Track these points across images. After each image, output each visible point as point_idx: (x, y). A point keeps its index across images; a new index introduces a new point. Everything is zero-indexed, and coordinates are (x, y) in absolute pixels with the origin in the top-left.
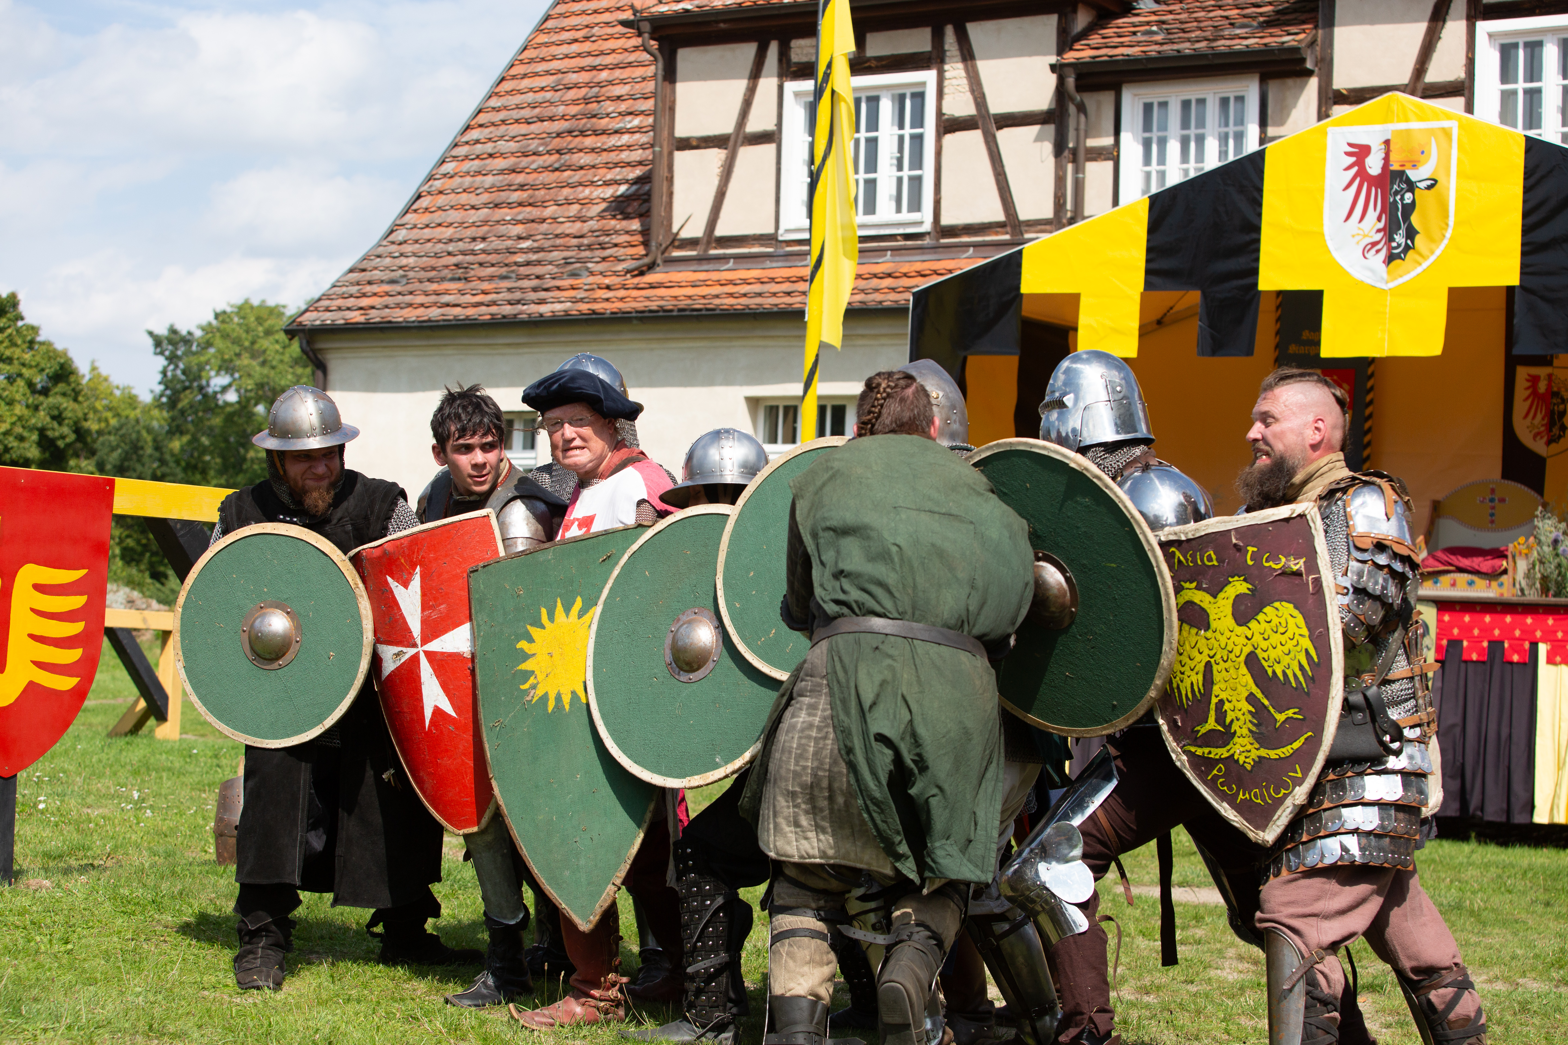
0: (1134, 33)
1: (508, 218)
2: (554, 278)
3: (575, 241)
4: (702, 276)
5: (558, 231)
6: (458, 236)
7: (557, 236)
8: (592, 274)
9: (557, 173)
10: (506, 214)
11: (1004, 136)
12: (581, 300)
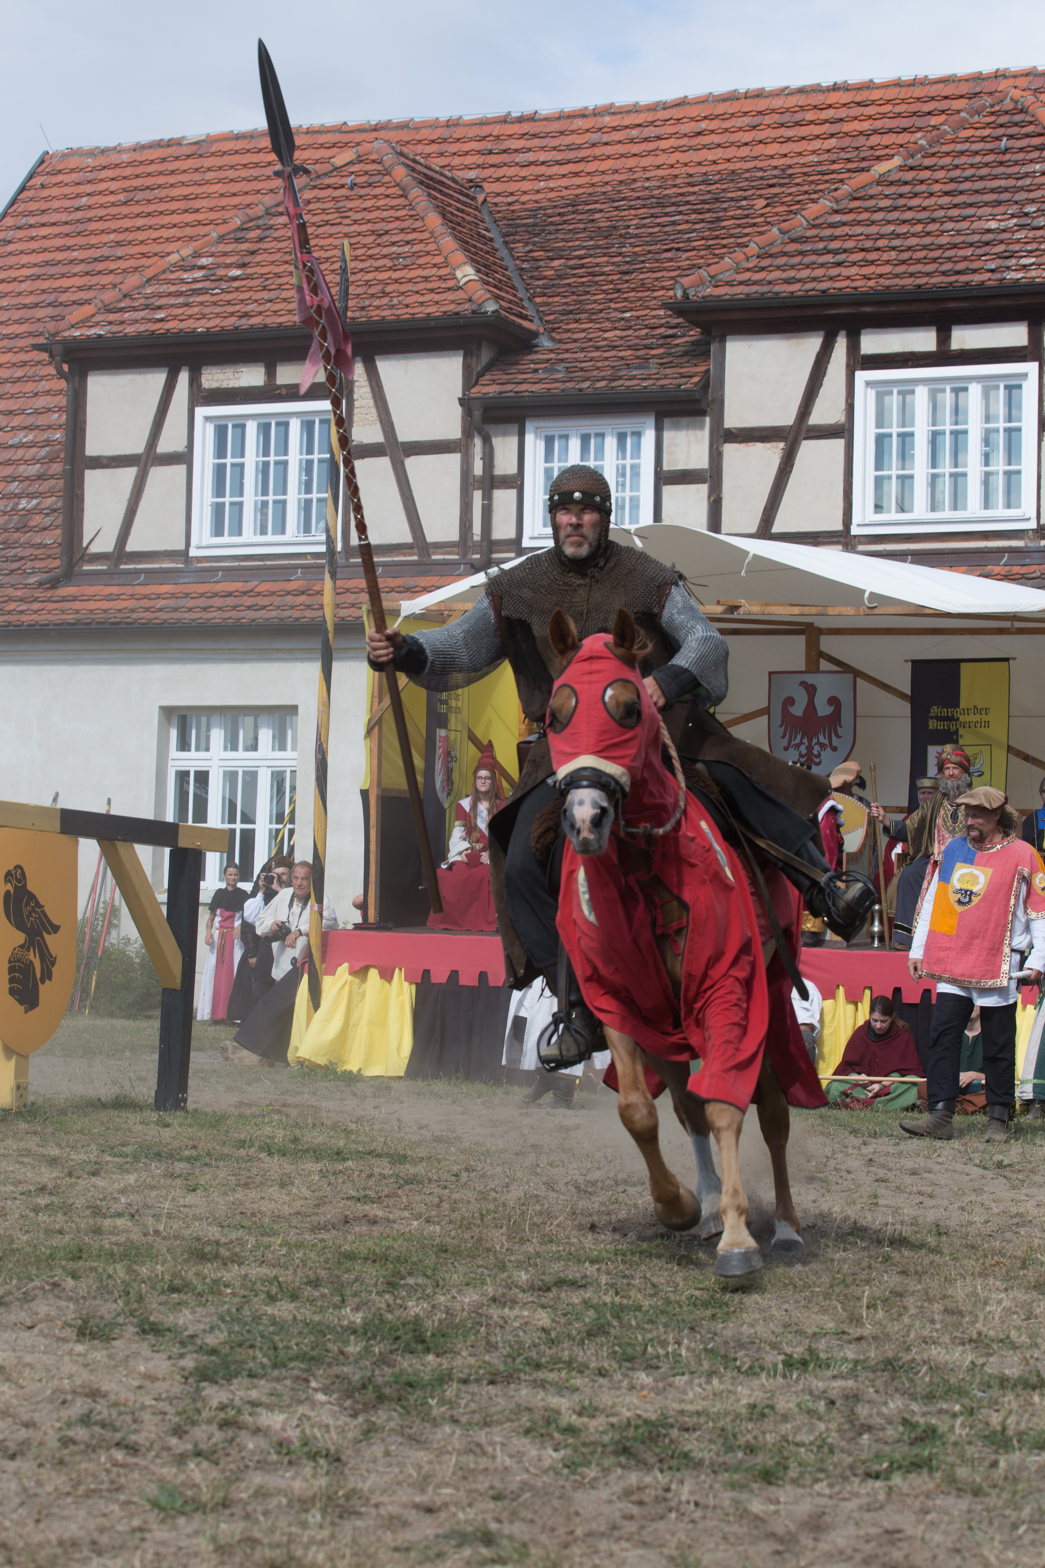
0: (536, 371)
4: (115, 590)
8: (2, 586)
11: (412, 464)
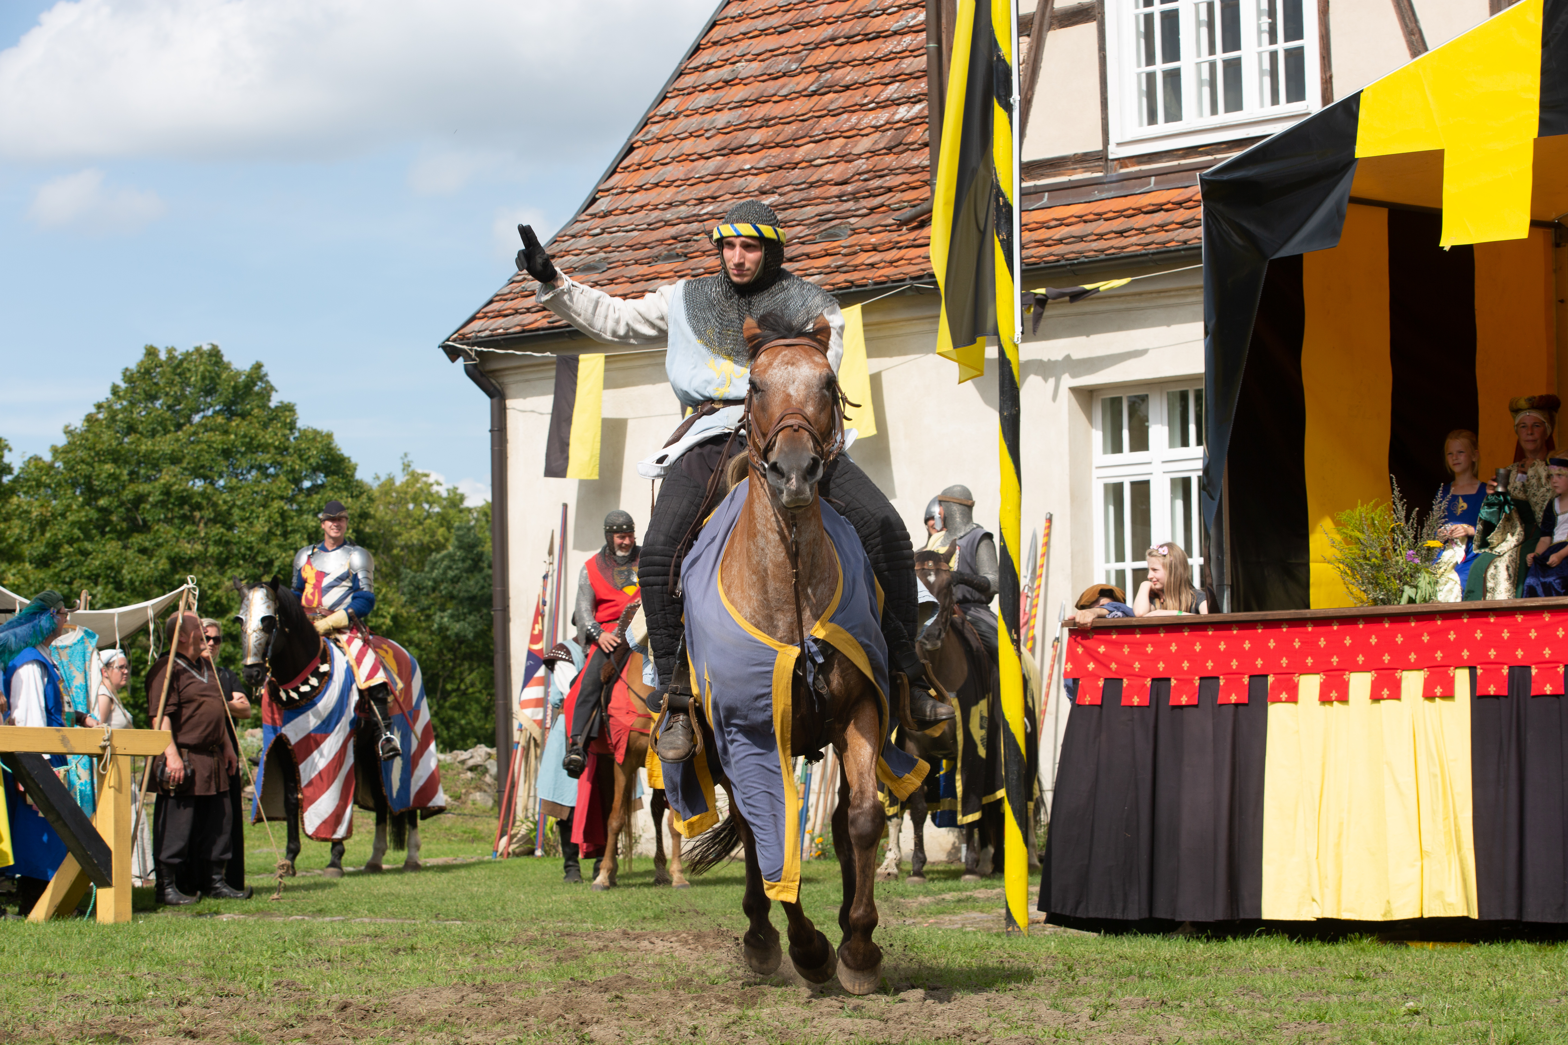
1: (747, 166)
2: (803, 243)
3: (835, 190)
5: (814, 178)
6: (680, 198)
7: (812, 185)
8: (854, 232)
9: (816, 98)
10: (745, 161)
12: (838, 269)
